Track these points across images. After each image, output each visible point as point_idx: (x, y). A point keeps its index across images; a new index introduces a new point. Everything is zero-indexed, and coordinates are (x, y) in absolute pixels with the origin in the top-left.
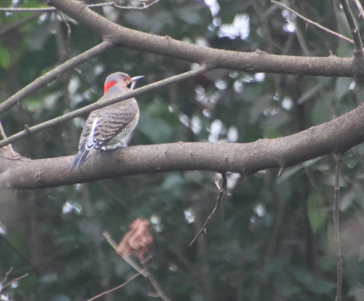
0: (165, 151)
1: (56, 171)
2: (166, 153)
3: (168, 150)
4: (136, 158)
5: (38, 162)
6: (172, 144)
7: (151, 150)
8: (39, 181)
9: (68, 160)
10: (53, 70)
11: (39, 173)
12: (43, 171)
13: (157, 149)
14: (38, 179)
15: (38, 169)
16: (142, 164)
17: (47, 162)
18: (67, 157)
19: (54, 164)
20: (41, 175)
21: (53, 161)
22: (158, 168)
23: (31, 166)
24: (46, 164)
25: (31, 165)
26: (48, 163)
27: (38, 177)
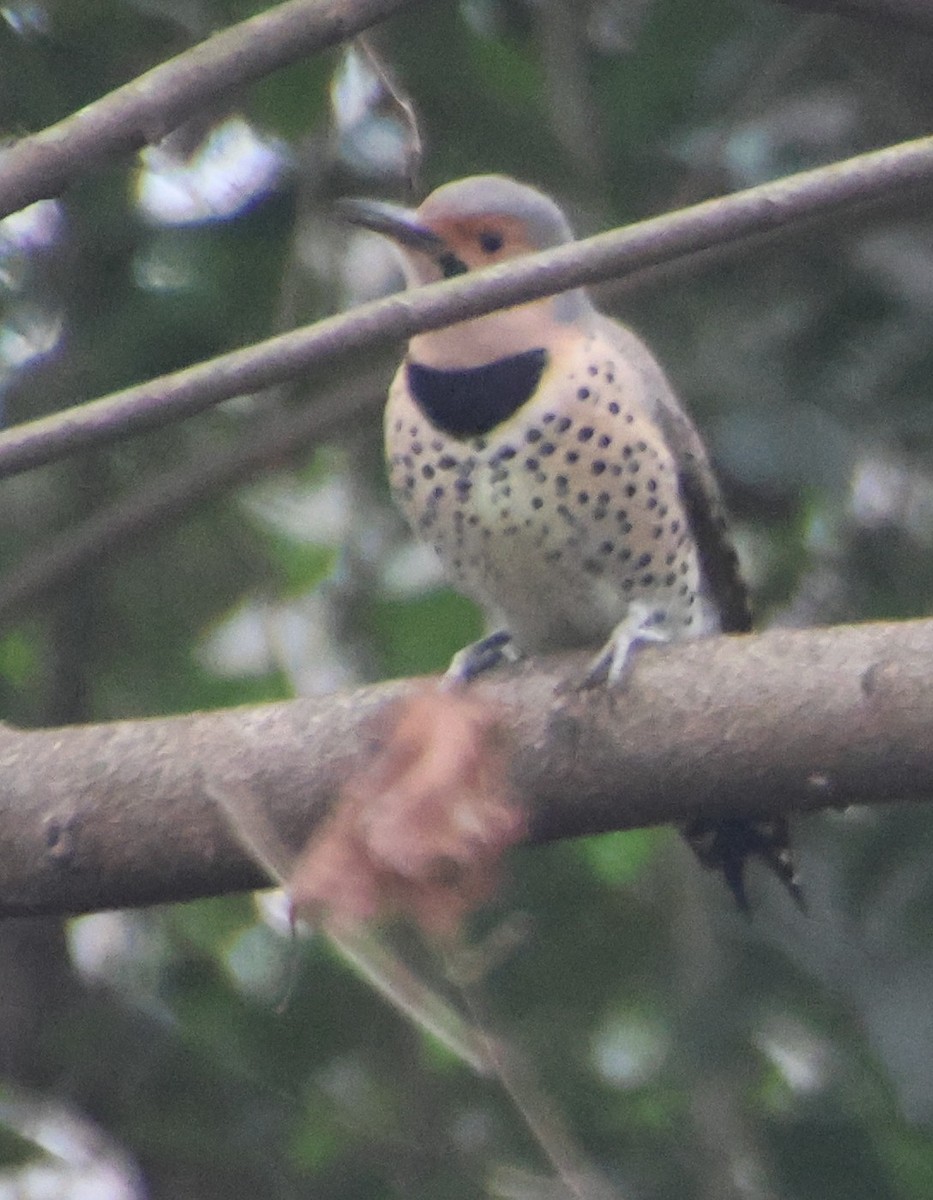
0: (862, 667)
1: (171, 802)
2: (868, 683)
3: (886, 663)
4: (680, 717)
5: (58, 745)
6: (911, 625)
7: (773, 662)
8: (64, 862)
9: (250, 730)
10: (126, 89)
11: (64, 811)
12: (88, 799)
13: (815, 655)
14: (58, 850)
15: (59, 785)
16: (716, 750)
17: (116, 739)
18: (240, 709)
19: (160, 753)
20: (74, 827)
21: (150, 738)
22: (819, 781)
23: (12, 766)
24: (108, 754)
25: (12, 759)
26: (125, 747)
27: (53, 835)
